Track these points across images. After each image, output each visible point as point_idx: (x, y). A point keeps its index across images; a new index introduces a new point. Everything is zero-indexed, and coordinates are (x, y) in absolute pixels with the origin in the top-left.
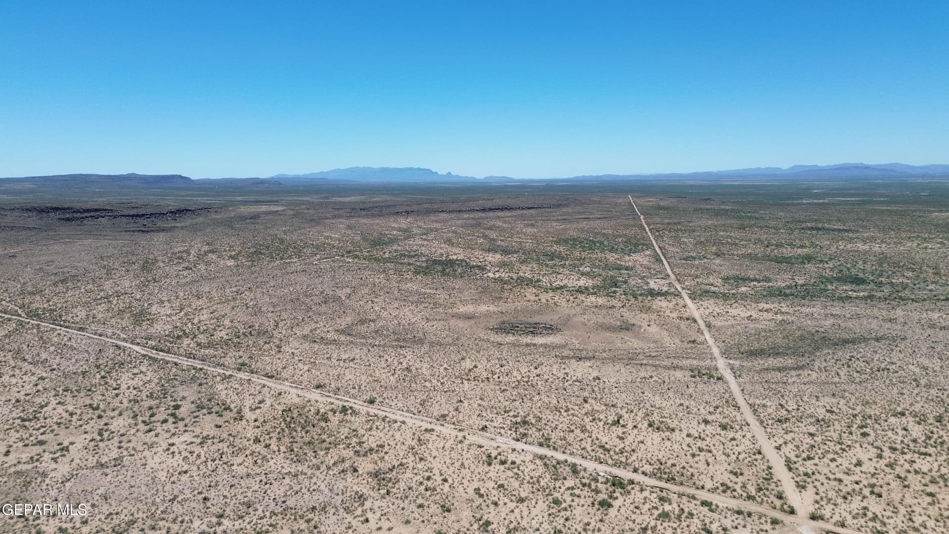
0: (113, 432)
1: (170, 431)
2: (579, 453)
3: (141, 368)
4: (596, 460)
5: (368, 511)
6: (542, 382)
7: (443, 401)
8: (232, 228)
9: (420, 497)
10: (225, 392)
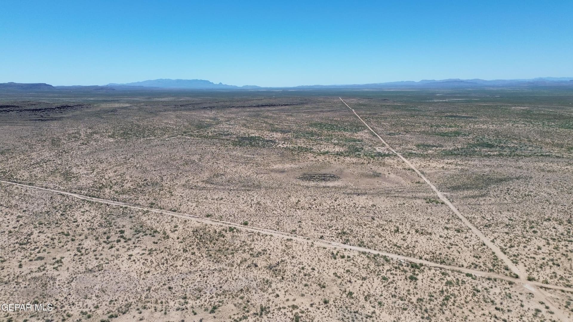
0: (87, 249)
1: (125, 247)
2: (384, 249)
3: (85, 208)
4: (395, 253)
5: (276, 290)
6: (343, 209)
7: (289, 222)
8: (102, 118)
9: (303, 280)
10: (148, 222)
